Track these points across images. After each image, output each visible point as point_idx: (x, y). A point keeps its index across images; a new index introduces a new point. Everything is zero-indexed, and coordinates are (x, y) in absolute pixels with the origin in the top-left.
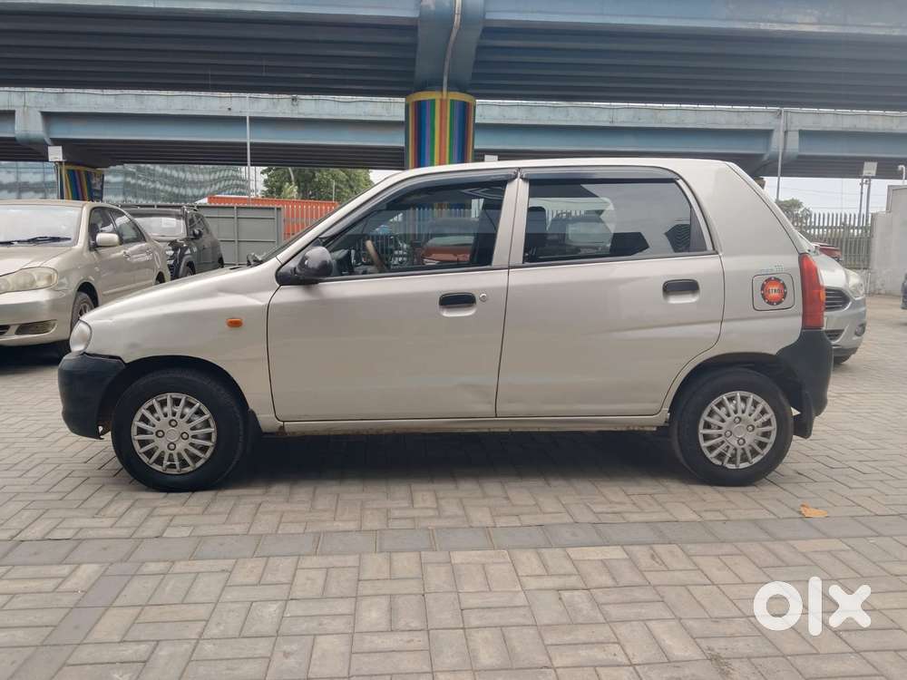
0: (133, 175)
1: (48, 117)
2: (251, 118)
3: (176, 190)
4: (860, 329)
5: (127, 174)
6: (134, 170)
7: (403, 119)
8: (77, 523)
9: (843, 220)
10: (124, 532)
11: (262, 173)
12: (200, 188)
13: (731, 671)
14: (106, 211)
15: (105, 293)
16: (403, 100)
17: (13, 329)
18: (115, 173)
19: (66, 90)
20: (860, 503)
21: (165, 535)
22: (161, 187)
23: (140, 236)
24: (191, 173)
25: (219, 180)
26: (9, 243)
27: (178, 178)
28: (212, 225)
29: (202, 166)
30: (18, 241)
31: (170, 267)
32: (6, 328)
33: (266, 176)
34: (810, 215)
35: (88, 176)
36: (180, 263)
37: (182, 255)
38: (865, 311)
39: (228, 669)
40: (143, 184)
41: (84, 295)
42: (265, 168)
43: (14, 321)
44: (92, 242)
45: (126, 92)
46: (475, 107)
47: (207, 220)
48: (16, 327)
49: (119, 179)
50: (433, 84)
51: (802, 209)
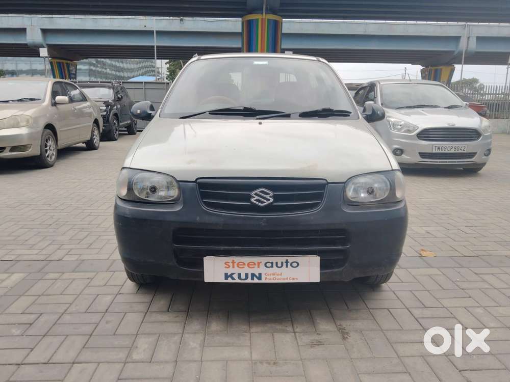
0: (94, 65)
1: (45, 32)
2: (157, 32)
3: (118, 74)
4: (488, 152)
5: (91, 64)
6: (95, 62)
7: (241, 31)
8: (19, 252)
9: (503, 91)
10: (42, 258)
11: (166, 64)
12: (132, 72)
13: (348, 337)
14: (63, 84)
15: (61, 130)
16: (240, 19)
17: (8, 149)
18: (84, 64)
19: (54, 16)
20: (457, 249)
21: (63, 259)
22: (110, 72)
23: (84, 99)
24: (127, 63)
25: (142, 68)
26: (7, 102)
27: (119, 67)
28: (130, 92)
29: (132, 60)
30: (13, 101)
31: (104, 116)
32: (4, 148)
33: (168, 65)
34: (484, 87)
35: (68, 65)
36: (110, 114)
37: (111, 110)
38: (491, 142)
39: (74, 329)
40: (100, 70)
41: (48, 131)
42: (168, 61)
43: (9, 145)
44: (53, 101)
45: (87, 16)
46: (282, 24)
47: (127, 89)
48: (10, 148)
49: (86, 67)
50: (257, 10)
51: (479, 84)
